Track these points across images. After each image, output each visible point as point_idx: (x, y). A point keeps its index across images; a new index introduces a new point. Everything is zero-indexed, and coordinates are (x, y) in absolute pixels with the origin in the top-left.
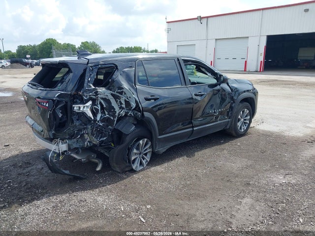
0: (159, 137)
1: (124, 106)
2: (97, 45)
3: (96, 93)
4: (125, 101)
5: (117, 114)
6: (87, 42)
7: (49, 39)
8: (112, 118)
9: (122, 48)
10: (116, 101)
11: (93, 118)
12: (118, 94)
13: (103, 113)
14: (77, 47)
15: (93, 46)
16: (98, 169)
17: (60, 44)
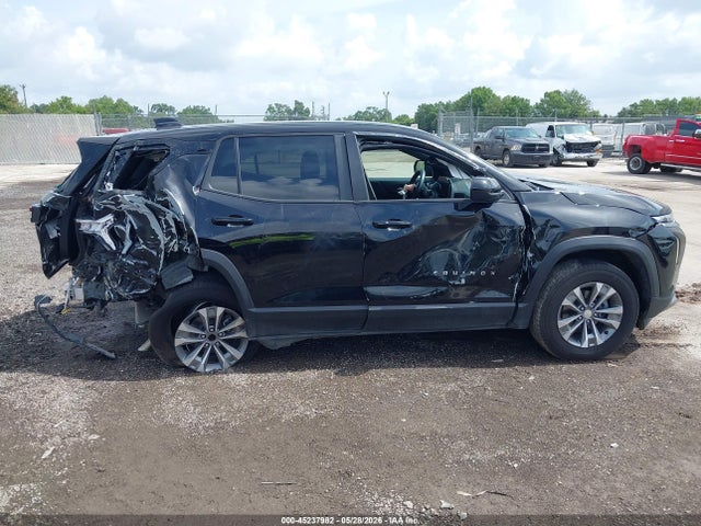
0: (254, 310)
1: (174, 230)
2: (581, 98)
3: (117, 202)
4: (175, 220)
5: (162, 246)
6: (558, 92)
7: (479, 89)
8: (155, 253)
9: (646, 103)
10: (159, 220)
11: (114, 248)
12: (159, 206)
13: (134, 240)
14: (532, 104)
15: (570, 101)
16: (143, 348)
17: (499, 98)
